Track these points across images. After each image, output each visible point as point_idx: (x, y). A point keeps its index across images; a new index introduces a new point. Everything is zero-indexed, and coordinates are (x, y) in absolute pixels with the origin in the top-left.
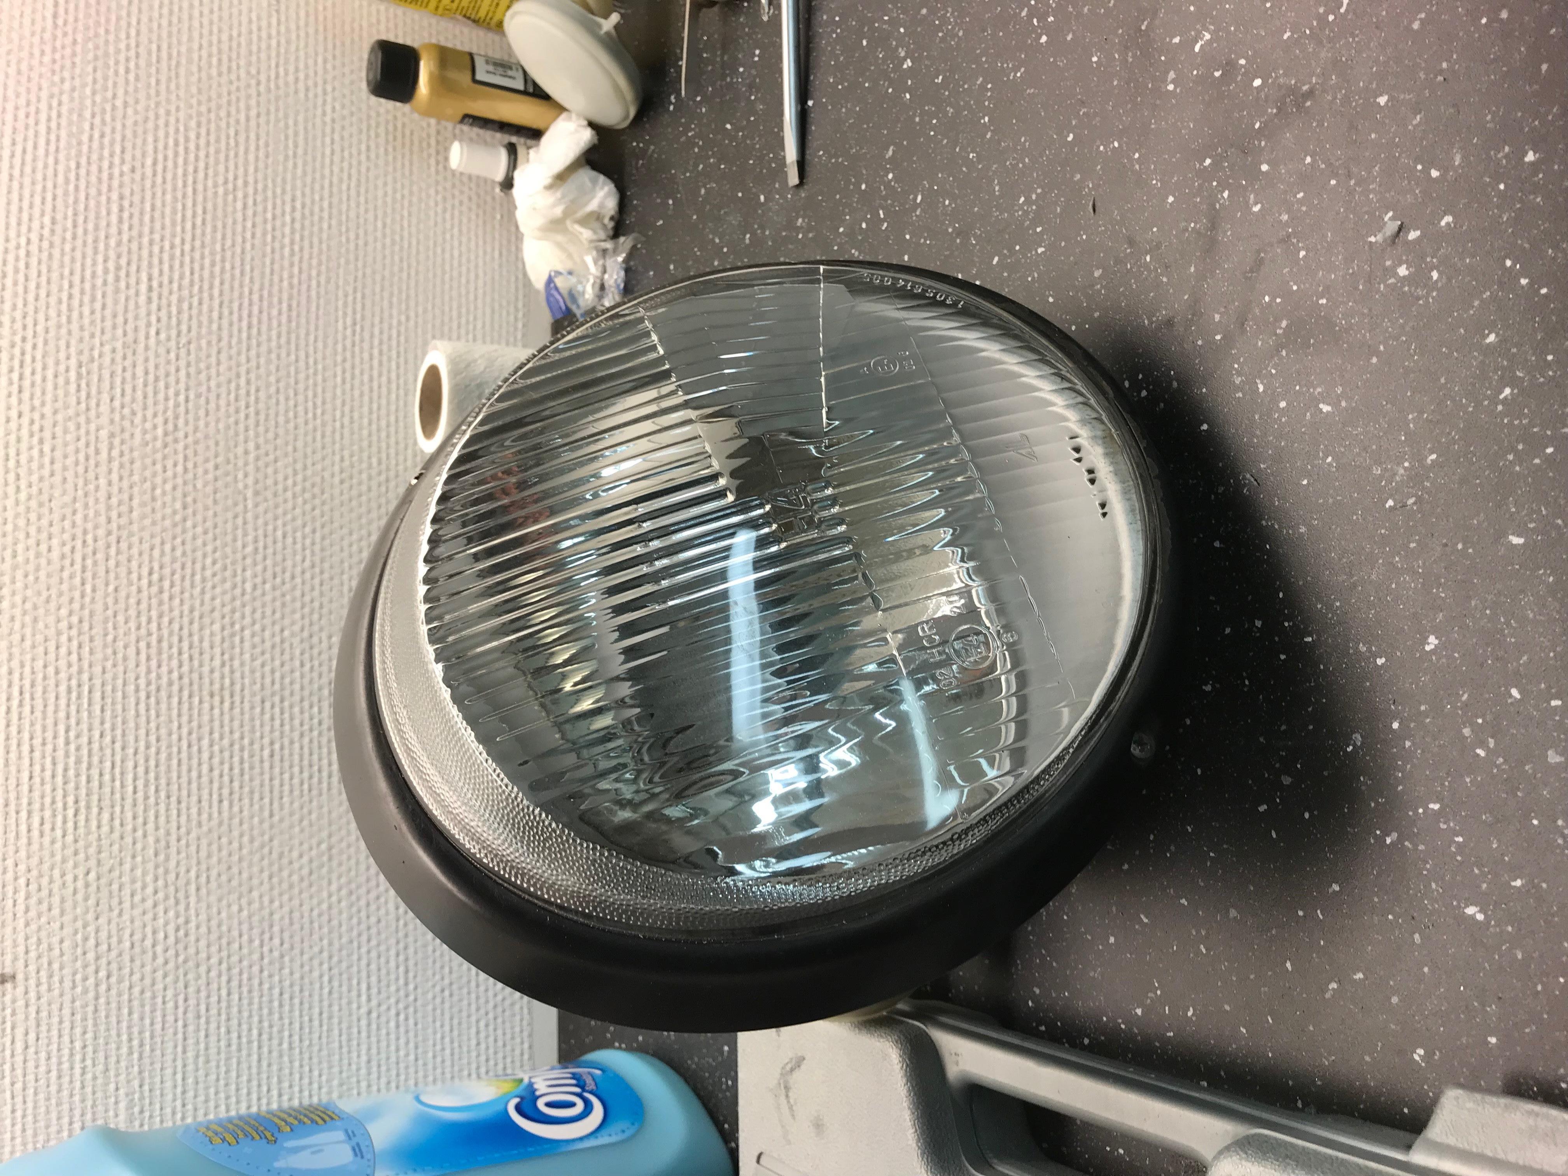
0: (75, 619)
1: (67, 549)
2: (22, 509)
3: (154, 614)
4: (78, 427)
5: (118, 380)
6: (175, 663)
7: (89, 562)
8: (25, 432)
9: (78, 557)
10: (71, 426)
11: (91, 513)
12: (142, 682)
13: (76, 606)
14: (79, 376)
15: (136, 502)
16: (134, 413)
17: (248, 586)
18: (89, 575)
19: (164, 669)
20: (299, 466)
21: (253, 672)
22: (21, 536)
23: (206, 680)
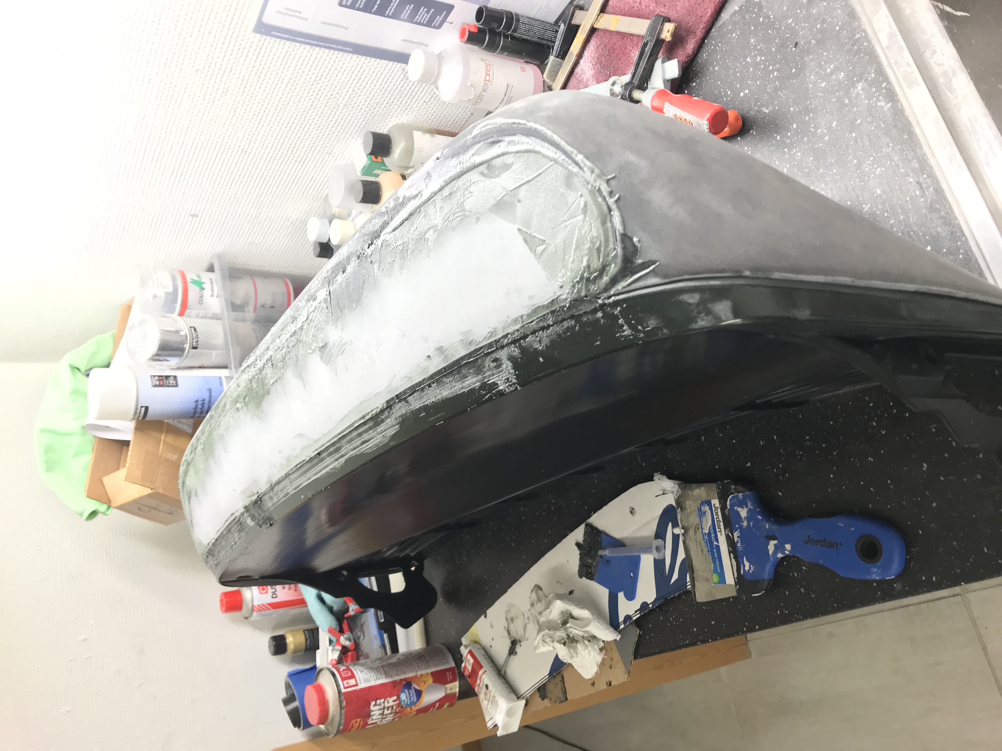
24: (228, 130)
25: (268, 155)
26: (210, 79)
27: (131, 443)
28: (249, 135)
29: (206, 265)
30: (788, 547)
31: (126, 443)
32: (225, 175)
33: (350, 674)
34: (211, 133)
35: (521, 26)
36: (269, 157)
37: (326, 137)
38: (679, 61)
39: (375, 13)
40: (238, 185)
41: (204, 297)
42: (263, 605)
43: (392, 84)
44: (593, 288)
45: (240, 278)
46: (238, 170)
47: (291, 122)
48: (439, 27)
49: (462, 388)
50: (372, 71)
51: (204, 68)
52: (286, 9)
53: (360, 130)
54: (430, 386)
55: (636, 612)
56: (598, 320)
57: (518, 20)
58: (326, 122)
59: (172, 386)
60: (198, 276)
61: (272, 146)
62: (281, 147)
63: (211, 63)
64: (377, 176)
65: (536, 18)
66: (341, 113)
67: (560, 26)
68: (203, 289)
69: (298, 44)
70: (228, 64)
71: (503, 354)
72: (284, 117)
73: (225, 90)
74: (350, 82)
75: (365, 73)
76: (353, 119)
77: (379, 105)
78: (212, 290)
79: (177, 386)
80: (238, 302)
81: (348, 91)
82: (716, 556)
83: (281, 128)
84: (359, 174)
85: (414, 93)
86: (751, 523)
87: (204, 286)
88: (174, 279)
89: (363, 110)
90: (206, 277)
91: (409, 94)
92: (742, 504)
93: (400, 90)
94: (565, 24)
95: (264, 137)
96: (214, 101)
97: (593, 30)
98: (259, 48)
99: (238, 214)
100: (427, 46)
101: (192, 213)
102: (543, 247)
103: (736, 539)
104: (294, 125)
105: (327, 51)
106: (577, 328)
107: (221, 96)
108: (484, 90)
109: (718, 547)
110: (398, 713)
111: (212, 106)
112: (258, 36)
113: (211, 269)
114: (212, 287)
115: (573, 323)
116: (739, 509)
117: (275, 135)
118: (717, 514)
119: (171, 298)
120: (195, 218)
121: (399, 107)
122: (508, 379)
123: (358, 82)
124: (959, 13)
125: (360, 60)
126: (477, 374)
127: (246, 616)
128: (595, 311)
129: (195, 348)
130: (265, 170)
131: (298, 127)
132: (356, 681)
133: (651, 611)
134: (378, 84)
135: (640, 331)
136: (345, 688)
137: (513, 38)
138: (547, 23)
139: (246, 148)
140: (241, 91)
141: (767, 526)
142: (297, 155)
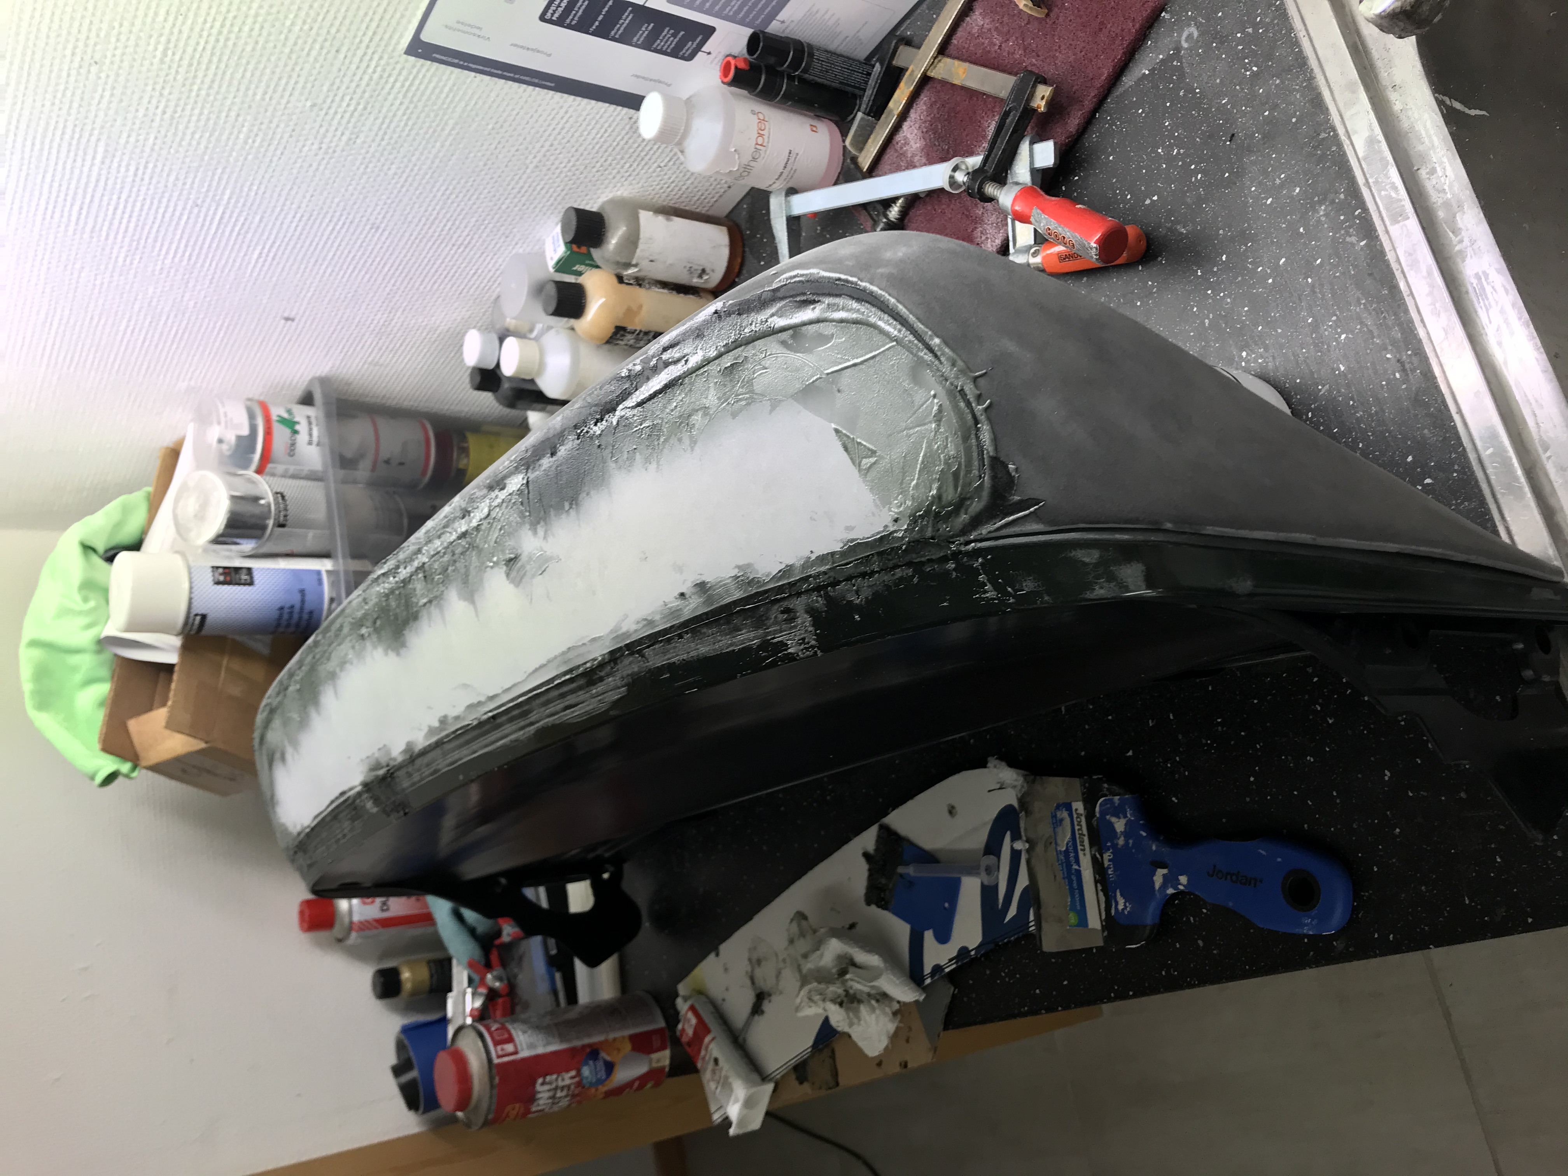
0: (389, 201)
1: (399, 171)
2: (381, 148)
3: (438, 208)
4: (436, 116)
5: (476, 97)
6: (439, 229)
7: (410, 179)
8: (400, 113)
9: (405, 176)
10: (432, 115)
11: (423, 158)
12: (415, 233)
13: (393, 196)
14: (451, 90)
15: (454, 157)
16: (477, 115)
17: (504, 207)
18: (408, 184)
19: (431, 231)
20: (573, 159)
21: (484, 241)
22: (374, 160)
23: (454, 240)
24: (352, 195)
25: (411, 235)
26: (333, 119)
27: (176, 668)
28: (385, 204)
29: (299, 393)
30: (1183, 879)
31: (168, 668)
32: (341, 261)
33: (506, 1036)
34: (327, 198)
35: (816, 64)
36: (413, 238)
37: (504, 212)
38: (1055, 144)
39: (594, 34)
40: (360, 277)
41: (297, 445)
42: (367, 921)
43: (611, 139)
44: (945, 528)
45: (354, 417)
46: (363, 254)
47: (451, 188)
48: (690, 58)
49: (731, 645)
50: (582, 118)
51: (324, 102)
52: (458, 22)
53: (556, 203)
54: (680, 636)
55: (950, 960)
56: (948, 572)
57: (811, 55)
58: (505, 190)
59: (244, 584)
60: (289, 411)
61: (420, 221)
62: (432, 223)
63: (336, 95)
64: (580, 274)
65: (838, 51)
66: (529, 177)
67: (873, 66)
68: (296, 432)
69: (473, 74)
70: (361, 98)
71: (799, 604)
72: (441, 179)
73: (354, 136)
74: (547, 133)
75: (572, 120)
76: (547, 187)
77: (589, 168)
78: (311, 435)
79: (251, 583)
80: (349, 454)
81: (542, 147)
82: (1075, 885)
83: (435, 196)
84: (552, 270)
85: (643, 154)
86: (1131, 841)
87: (297, 427)
88: (252, 416)
89: (563, 175)
90: (301, 414)
91: (636, 154)
92: (1118, 812)
93: (622, 149)
94: (882, 65)
95: (408, 208)
96: (334, 152)
97: (925, 80)
98: (411, 77)
99: (357, 320)
100: (669, 85)
101: (286, 315)
102: (873, 460)
103: (1106, 863)
104: (457, 191)
105: (516, 85)
106: (915, 580)
107: (347, 144)
108: (754, 159)
109: (1079, 873)
110: (577, 1095)
111: (331, 158)
112: (412, 59)
113: (307, 400)
114: (310, 430)
115: (910, 571)
116: (1114, 819)
117: (425, 205)
118: (1079, 824)
119: (245, 445)
120: (289, 322)
121: (619, 172)
122: (803, 639)
123: (559, 133)
124: (1473, 112)
125: (565, 102)
126: (757, 628)
127: (340, 936)
128: (945, 559)
129: (282, 526)
130: (405, 256)
131: (461, 195)
132: (515, 1046)
133: (974, 960)
134: (590, 137)
135: (1009, 594)
136: (499, 1057)
137: (801, 80)
138: (854, 60)
139: (378, 221)
140: (379, 138)
141: (1154, 848)
142: (456, 236)
